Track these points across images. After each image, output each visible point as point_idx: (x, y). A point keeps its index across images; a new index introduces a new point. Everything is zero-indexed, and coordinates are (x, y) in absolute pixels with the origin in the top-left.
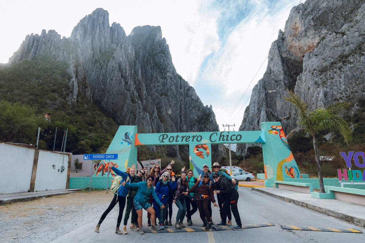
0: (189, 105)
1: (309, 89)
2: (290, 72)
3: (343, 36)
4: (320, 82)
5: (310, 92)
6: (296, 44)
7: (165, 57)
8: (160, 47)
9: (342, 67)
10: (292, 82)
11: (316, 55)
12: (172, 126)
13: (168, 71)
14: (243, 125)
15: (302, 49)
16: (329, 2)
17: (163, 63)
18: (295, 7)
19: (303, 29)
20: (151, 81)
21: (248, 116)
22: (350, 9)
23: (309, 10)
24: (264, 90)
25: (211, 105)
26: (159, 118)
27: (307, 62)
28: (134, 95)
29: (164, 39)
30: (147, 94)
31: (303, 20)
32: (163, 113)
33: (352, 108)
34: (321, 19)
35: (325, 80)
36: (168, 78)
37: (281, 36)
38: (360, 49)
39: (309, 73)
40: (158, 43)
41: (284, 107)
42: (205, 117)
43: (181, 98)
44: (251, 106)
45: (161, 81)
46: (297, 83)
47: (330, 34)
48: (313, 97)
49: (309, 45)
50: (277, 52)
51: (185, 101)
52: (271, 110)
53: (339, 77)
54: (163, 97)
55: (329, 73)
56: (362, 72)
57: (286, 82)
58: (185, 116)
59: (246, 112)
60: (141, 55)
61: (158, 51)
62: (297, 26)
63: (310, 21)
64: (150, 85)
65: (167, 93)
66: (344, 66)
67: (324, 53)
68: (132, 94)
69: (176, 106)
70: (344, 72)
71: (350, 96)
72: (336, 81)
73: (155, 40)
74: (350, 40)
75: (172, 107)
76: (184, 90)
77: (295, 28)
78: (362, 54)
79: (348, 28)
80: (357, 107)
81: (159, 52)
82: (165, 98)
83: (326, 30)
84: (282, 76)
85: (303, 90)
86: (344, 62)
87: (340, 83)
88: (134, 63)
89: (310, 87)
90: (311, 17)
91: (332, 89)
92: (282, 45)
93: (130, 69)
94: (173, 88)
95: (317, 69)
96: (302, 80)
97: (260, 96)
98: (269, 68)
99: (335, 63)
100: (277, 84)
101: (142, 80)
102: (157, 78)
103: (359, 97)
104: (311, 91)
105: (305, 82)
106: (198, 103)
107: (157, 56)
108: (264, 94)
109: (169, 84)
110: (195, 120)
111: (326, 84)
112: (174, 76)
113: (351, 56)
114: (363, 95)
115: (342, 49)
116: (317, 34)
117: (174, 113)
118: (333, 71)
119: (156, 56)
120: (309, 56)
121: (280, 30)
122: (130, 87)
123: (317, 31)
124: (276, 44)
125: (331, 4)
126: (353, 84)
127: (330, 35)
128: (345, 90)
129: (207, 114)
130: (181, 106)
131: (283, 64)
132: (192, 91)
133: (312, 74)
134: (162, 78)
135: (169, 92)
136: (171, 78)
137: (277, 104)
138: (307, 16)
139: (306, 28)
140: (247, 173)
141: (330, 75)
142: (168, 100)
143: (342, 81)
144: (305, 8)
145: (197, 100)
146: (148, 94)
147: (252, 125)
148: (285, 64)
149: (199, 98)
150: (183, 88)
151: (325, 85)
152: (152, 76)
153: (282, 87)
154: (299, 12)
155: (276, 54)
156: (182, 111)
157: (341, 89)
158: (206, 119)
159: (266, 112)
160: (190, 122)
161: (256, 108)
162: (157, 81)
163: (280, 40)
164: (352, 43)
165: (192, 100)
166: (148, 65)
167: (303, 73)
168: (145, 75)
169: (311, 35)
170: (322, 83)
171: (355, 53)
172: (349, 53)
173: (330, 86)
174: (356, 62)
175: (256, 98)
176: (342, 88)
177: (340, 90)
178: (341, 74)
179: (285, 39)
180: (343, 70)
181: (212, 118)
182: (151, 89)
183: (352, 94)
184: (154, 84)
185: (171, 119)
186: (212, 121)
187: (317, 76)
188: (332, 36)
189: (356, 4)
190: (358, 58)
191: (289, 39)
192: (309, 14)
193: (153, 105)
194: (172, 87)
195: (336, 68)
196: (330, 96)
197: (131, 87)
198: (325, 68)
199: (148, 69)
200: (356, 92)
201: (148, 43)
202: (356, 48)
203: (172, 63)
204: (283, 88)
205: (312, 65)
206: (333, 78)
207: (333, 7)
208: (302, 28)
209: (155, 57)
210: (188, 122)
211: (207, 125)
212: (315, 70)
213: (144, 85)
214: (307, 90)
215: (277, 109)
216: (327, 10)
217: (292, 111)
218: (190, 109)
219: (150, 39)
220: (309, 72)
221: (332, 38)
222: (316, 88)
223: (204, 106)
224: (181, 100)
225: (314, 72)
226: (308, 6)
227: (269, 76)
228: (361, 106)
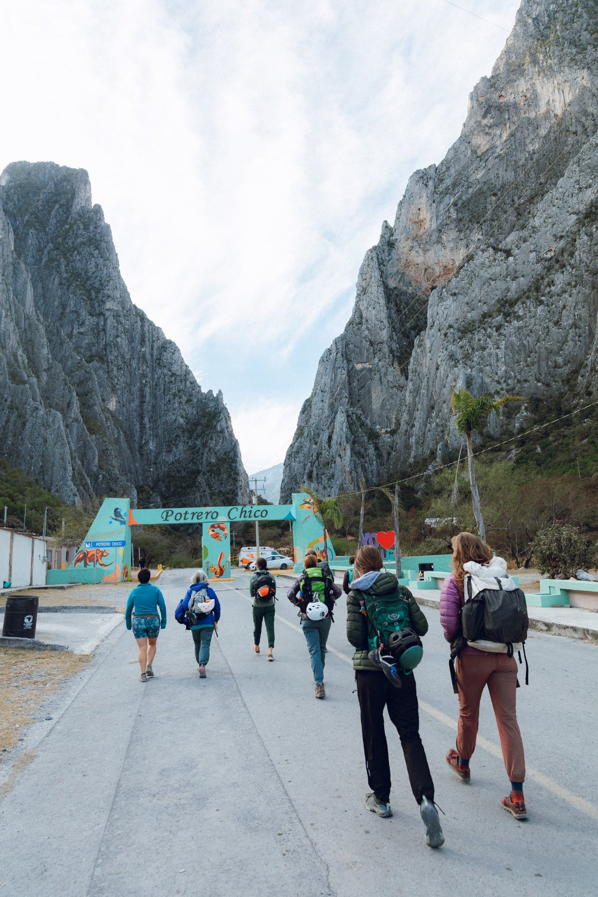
0: (165, 389)
1: (437, 369)
2: (403, 324)
3: (507, 257)
4: (459, 356)
5: (438, 374)
6: (418, 258)
7: (101, 257)
8: (86, 227)
9: (503, 325)
10: (407, 346)
11: (455, 294)
12: (117, 441)
13: (109, 296)
14: (296, 444)
15: (430, 270)
16: (489, 169)
17: (93, 273)
18: (418, 171)
19: (434, 226)
20: (60, 319)
21: (307, 421)
22: (529, 192)
23: (448, 182)
24: (345, 361)
25: (220, 391)
26: (85, 422)
27: (436, 307)
28: (16, 360)
29: (98, 210)
30: (50, 356)
31: (434, 205)
32: (96, 408)
33: (516, 415)
34: (470, 208)
35: (470, 351)
36: (107, 314)
37: (387, 236)
38: (537, 289)
39: (439, 334)
40: (80, 216)
41: (388, 403)
42: (206, 421)
43: (143, 370)
44: (315, 399)
45: (90, 321)
46: (413, 353)
47: (483, 251)
48: (445, 387)
49: (444, 264)
50: (377, 274)
51: (153, 380)
52: (359, 412)
53: (495, 346)
54: (96, 364)
55: (477, 337)
56: (539, 338)
57: (395, 346)
58: (152, 418)
59: (303, 413)
60: (32, 245)
61: (79, 240)
62: (421, 217)
63: (449, 210)
64: (57, 330)
65: (105, 355)
66: (506, 324)
67: (470, 291)
68: (12, 357)
69: (130, 389)
70: (505, 336)
71: (514, 389)
72: (490, 355)
73: (71, 206)
74: (519, 268)
75: (119, 392)
76: (152, 349)
77: (416, 220)
78: (539, 301)
79: (517, 241)
80: (525, 414)
81: (83, 243)
82: (100, 368)
83: (481, 233)
84: (385, 331)
85: (425, 370)
86: (507, 315)
87: (498, 361)
88: (11, 268)
89: (439, 363)
90: (452, 201)
91: (481, 371)
92: (387, 259)
93: (5, 288)
94: (123, 341)
95: (456, 326)
96: (425, 348)
97: (336, 375)
98: (358, 311)
99: (490, 316)
100: (374, 351)
101: (35, 318)
102: (76, 312)
103: (531, 391)
104: (440, 372)
105: (430, 352)
106: (188, 383)
107: (79, 253)
108: (345, 372)
109: (111, 332)
110: (180, 427)
111: (470, 360)
112: (125, 311)
113: (519, 302)
114: (537, 388)
115: (504, 287)
116: (462, 239)
117: (125, 409)
118: (485, 332)
119: (76, 252)
120: (441, 294)
121: (386, 222)
122: (5, 340)
123: (462, 234)
124: (374, 255)
125: (492, 175)
126: (522, 363)
127: (483, 253)
128: (507, 377)
129: (209, 413)
130: (142, 390)
131: (388, 303)
132: (173, 354)
133: (446, 335)
134: (91, 314)
135: (111, 352)
136: (117, 316)
137: (374, 396)
138: (443, 195)
139: (441, 223)
140: (282, 558)
141: (479, 340)
142: (108, 372)
143: (500, 356)
144: (440, 177)
145: (185, 376)
146: (55, 358)
147: (316, 444)
148: (394, 304)
149: (190, 371)
150: (147, 343)
151: (469, 363)
152: (64, 306)
153: (385, 358)
154: (426, 185)
155: (373, 278)
156: (145, 402)
157: (499, 372)
158: (208, 426)
159: (348, 416)
160: (166, 433)
161: (326, 405)
162: (78, 321)
163: (384, 247)
164: (523, 276)
165: (171, 376)
166: (51, 275)
167: (427, 331)
168: (42, 301)
169: (449, 241)
170: (463, 358)
171: (528, 298)
172: (516, 296)
173: (479, 364)
174: (528, 317)
175: (327, 379)
176: (501, 370)
177: (497, 374)
178: (499, 340)
179: (394, 244)
180: (505, 332)
181: (223, 423)
182: (61, 344)
183: (519, 385)
184: (70, 330)
185: (117, 422)
186: (222, 432)
187: (454, 341)
188: (486, 254)
189: (541, 184)
190: (532, 309)
191: (403, 246)
192: (447, 192)
193: (70, 388)
194: (119, 340)
195: (490, 327)
196: (477, 386)
197: (9, 338)
198: (470, 324)
199: (50, 286)
200: (526, 381)
201: (53, 213)
202: (530, 286)
203: (119, 277)
204: (388, 360)
205: (445, 315)
206: (485, 349)
207: (497, 183)
208: (432, 223)
209: (71, 255)
210: (160, 432)
211: (210, 441)
212: (450, 326)
213: (43, 331)
214: (433, 371)
215: (374, 407)
216: (485, 188)
217: (402, 416)
218: (167, 398)
219: (56, 202)
220: (439, 330)
221: (487, 259)
222: (452, 367)
223: (203, 391)
224: (144, 376)
225: (448, 331)
226: (446, 173)
227: (358, 329)
228: (532, 412)
